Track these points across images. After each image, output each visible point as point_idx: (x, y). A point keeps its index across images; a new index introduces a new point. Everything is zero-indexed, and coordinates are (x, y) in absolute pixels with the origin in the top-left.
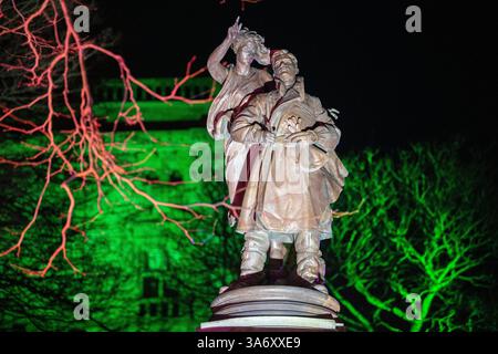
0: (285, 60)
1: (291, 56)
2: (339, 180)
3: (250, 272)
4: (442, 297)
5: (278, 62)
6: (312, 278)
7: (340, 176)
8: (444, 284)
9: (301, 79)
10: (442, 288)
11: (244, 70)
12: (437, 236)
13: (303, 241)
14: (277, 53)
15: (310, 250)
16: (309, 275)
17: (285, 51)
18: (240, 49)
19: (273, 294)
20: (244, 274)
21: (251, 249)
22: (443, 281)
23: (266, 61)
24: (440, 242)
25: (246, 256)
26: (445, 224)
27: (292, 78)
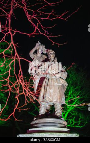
0: (52, 53)
1: (53, 51)
2: (65, 87)
3: (42, 114)
4: (71, 113)
5: (50, 53)
6: (60, 116)
7: (66, 85)
8: (72, 109)
9: (56, 58)
10: (71, 110)
11: (39, 55)
12: (69, 94)
13: (57, 105)
14: (49, 50)
15: (59, 108)
16: (58, 115)
17: (51, 50)
18: (38, 49)
19: (49, 121)
20: (40, 114)
21: (42, 107)
22: (71, 108)
23: (45, 52)
24: (70, 96)
25: (41, 109)
26: (72, 90)
27: (53, 58)
